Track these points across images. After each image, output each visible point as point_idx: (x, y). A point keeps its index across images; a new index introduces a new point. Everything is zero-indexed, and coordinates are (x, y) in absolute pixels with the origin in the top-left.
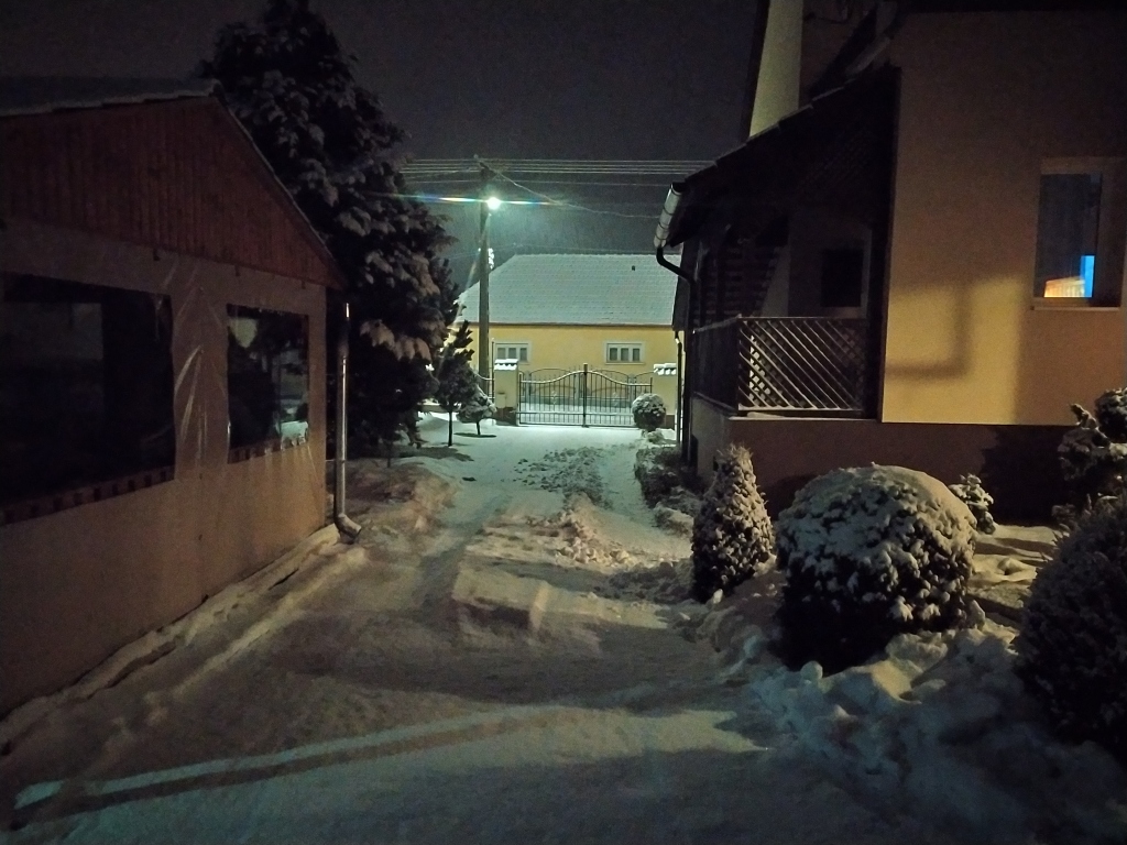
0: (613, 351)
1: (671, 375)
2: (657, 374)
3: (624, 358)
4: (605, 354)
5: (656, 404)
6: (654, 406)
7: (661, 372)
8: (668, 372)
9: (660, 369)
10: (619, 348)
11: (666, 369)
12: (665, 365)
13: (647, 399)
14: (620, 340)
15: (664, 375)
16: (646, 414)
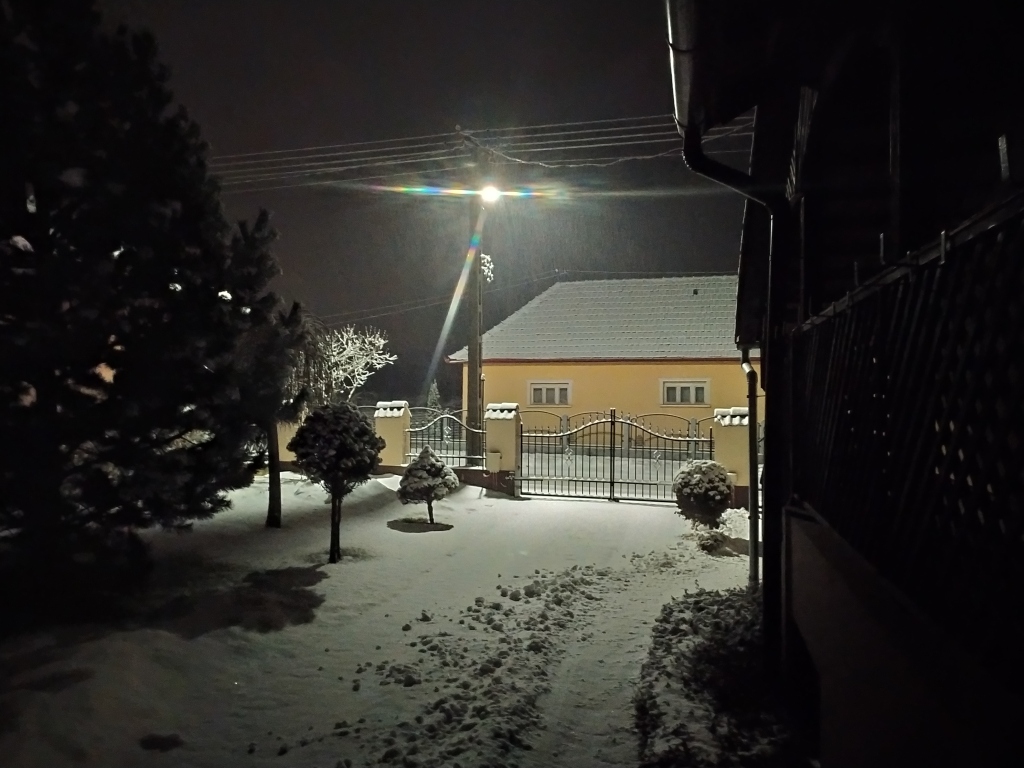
0: (671, 391)
1: (741, 425)
2: (718, 423)
3: (685, 399)
4: (661, 394)
5: (714, 477)
6: (711, 481)
7: (727, 421)
8: (736, 421)
9: (724, 417)
10: (678, 386)
11: (733, 416)
12: (731, 411)
13: (699, 470)
14: (680, 377)
15: (731, 425)
16: (696, 496)
